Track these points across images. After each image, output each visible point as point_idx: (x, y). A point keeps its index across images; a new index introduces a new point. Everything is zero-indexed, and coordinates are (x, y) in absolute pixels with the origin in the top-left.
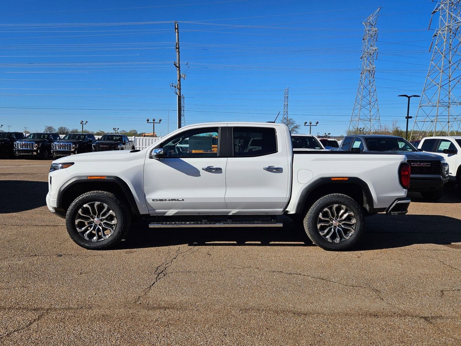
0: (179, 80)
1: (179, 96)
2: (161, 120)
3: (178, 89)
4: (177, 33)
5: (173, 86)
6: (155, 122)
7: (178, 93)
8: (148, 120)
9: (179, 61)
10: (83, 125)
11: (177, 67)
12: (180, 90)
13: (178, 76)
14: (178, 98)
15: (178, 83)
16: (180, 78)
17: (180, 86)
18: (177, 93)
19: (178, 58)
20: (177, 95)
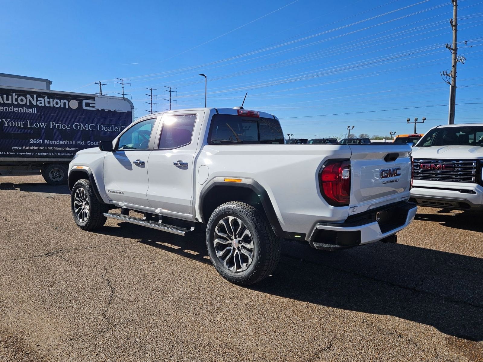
0: (453, 66)
1: (452, 87)
2: (425, 118)
3: (452, 77)
4: (454, 7)
5: (444, 75)
6: (417, 121)
7: (452, 83)
8: (409, 120)
9: (456, 41)
10: (349, 131)
11: (452, 49)
12: (455, 78)
13: (453, 61)
14: (452, 89)
15: (453, 69)
16: (456, 63)
17: (455, 73)
18: (449, 83)
19: (454, 38)
20: (451, 85)
